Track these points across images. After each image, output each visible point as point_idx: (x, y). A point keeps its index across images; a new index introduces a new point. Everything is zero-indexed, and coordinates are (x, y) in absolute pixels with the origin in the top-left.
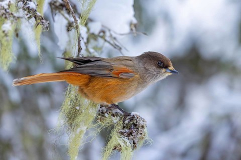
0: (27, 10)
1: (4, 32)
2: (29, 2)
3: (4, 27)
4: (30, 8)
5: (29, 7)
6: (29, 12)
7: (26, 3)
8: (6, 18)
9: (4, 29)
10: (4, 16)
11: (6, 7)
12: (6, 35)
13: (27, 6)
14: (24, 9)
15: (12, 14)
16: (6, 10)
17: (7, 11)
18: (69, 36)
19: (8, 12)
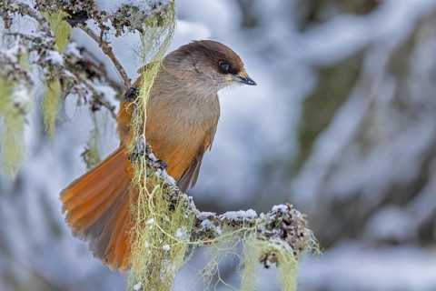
0: (48, 67)
1: (17, 105)
2: (51, 52)
3: (16, 97)
4: (53, 62)
5: (50, 61)
6: (51, 69)
7: (45, 52)
8: (15, 79)
9: (17, 100)
10: (11, 76)
11: (14, 59)
12: (22, 112)
13: (47, 58)
14: (42, 65)
15: (25, 73)
16: (13, 65)
17: (17, 66)
18: (95, 120)
19: (18, 69)
